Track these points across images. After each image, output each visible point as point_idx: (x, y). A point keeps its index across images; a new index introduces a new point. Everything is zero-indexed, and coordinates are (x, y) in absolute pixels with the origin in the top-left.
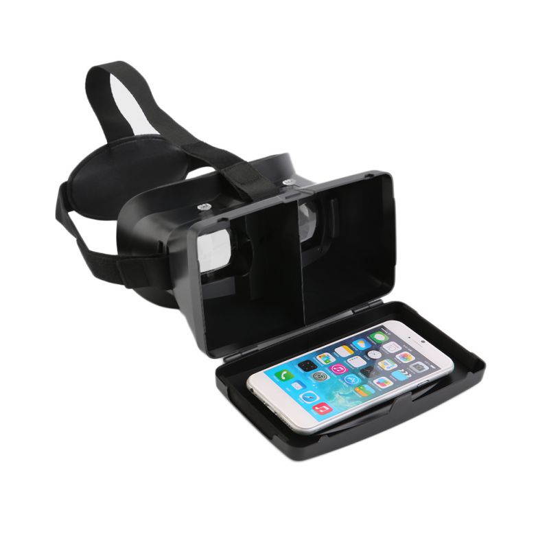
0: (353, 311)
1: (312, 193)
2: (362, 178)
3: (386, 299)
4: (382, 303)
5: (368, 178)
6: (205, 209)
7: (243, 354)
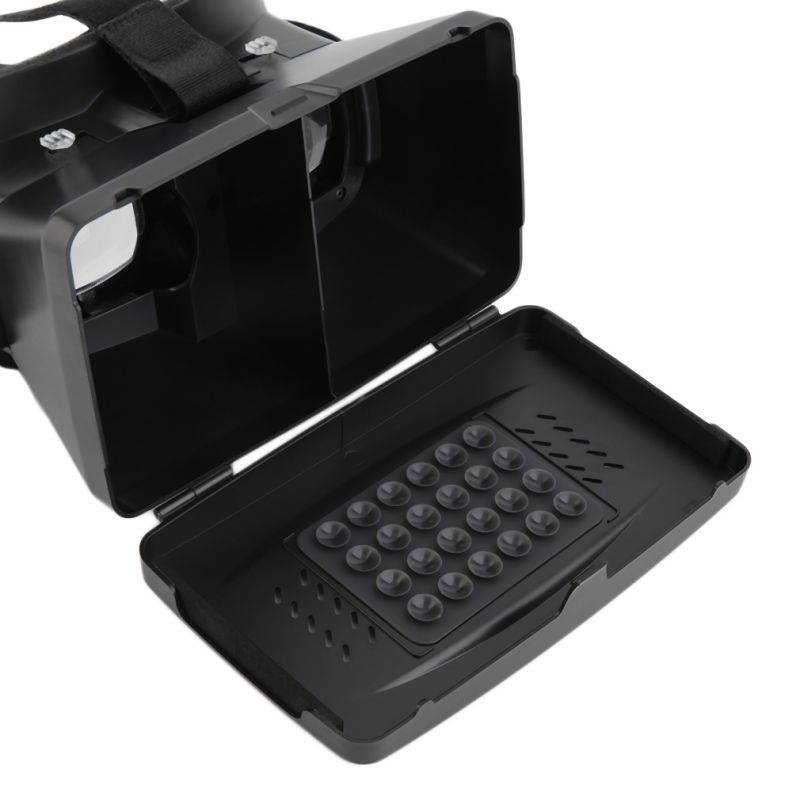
0: (436, 345)
1: (334, 94)
2: (444, 39)
3: (505, 304)
4: (498, 315)
5: (459, 38)
6: (60, 146)
7: (199, 491)
